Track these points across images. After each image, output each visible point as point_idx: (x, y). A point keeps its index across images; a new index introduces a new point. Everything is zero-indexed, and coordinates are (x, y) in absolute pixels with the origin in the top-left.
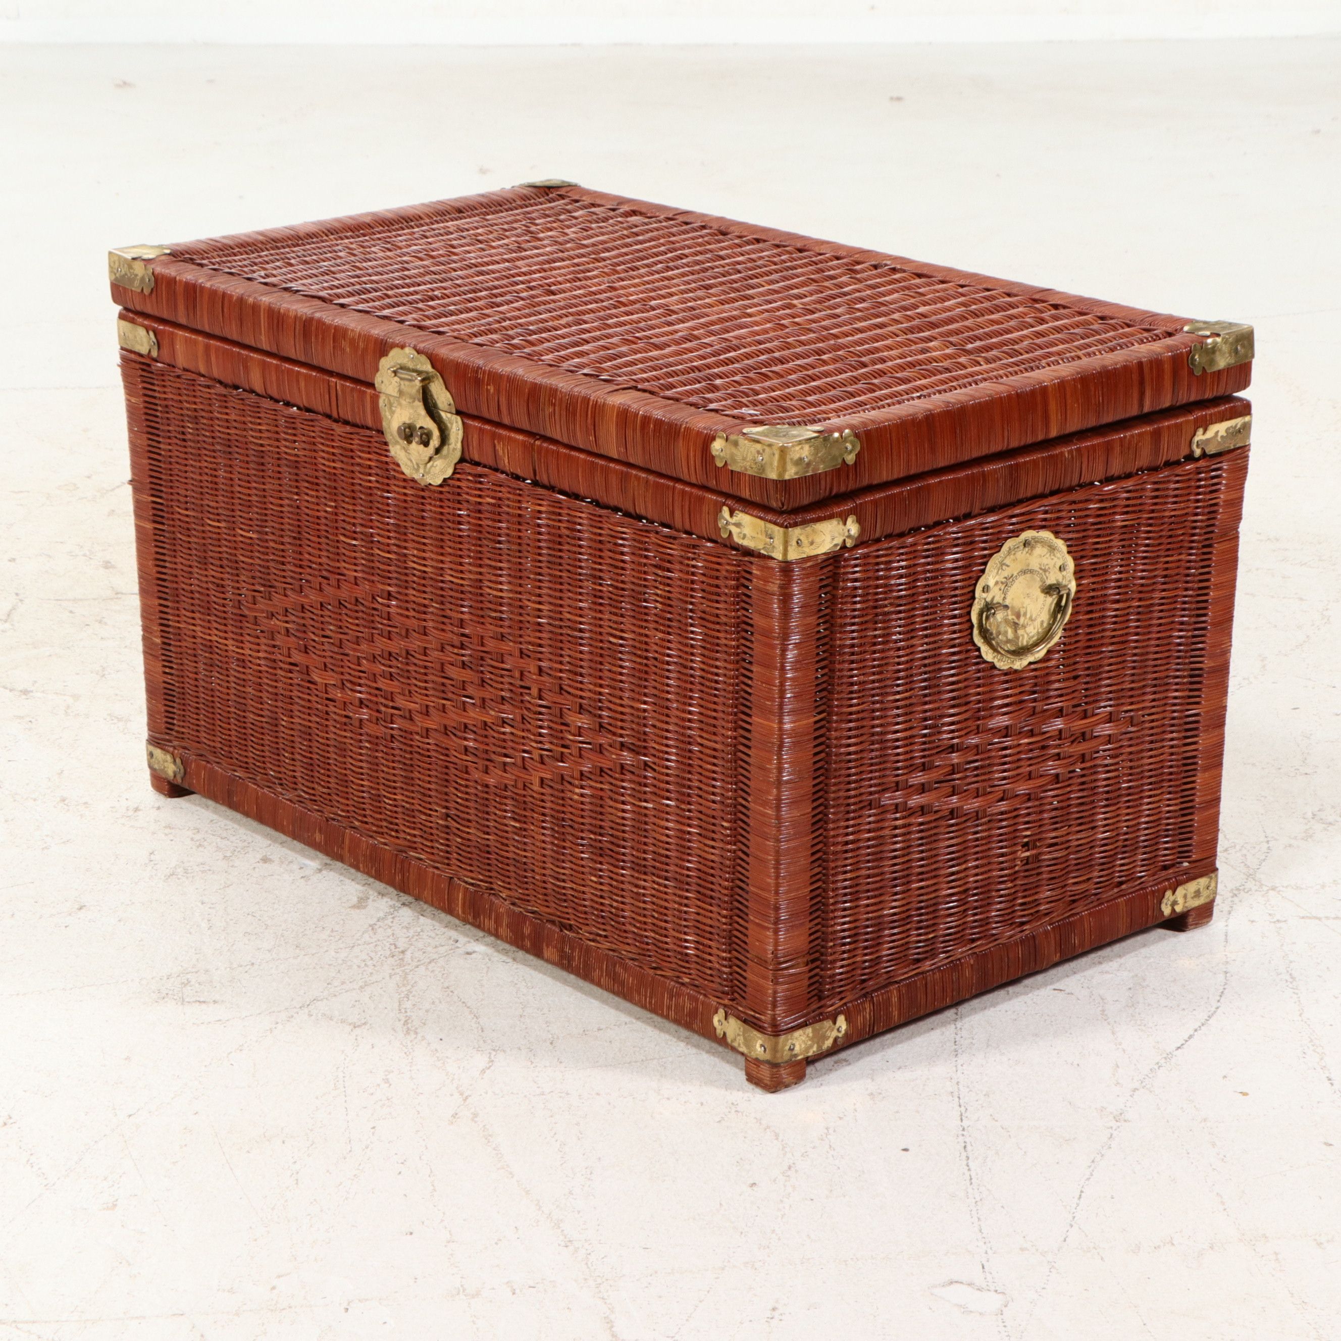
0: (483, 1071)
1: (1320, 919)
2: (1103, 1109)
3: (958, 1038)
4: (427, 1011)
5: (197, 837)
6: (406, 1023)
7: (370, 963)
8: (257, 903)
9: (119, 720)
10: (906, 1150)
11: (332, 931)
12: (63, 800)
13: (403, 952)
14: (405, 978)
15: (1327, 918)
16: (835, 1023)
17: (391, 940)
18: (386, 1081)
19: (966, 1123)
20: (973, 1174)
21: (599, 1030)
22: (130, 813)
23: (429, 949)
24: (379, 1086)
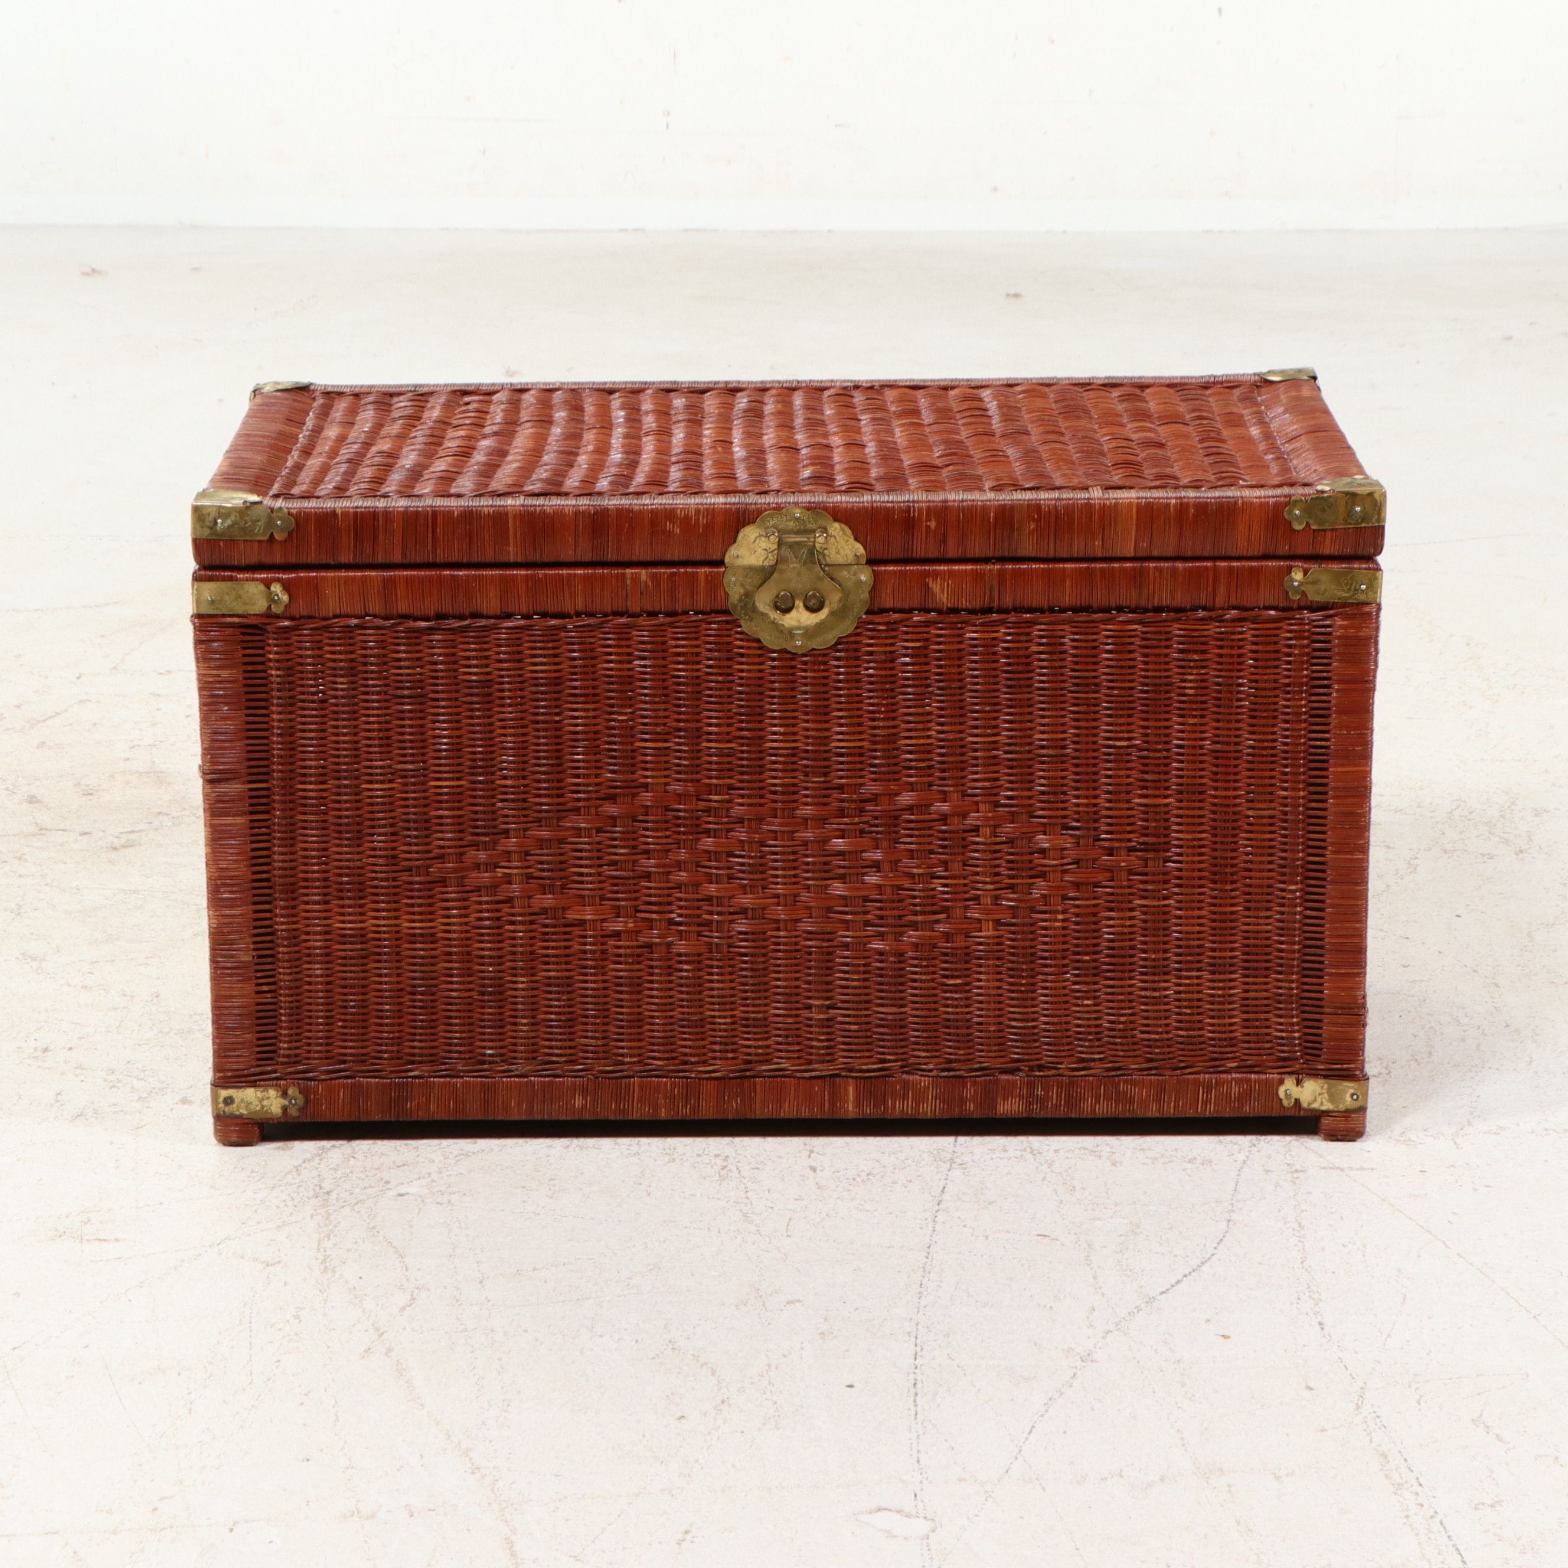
0: (403, 1309)
1: (1342, 1170)
2: (1070, 1349)
3: (925, 1281)
4: (348, 1250)
5: (112, 1078)
6: (324, 1261)
7: (289, 1203)
9: (34, 959)
10: (851, 1386)
11: (252, 1171)
13: (328, 1193)
14: (327, 1219)
15: (1351, 1169)
17: (316, 1181)
18: (297, 1317)
19: (919, 1362)
20: (919, 1409)
21: (534, 1269)
22: (38, 1053)
23: (357, 1191)
24: (288, 1321)
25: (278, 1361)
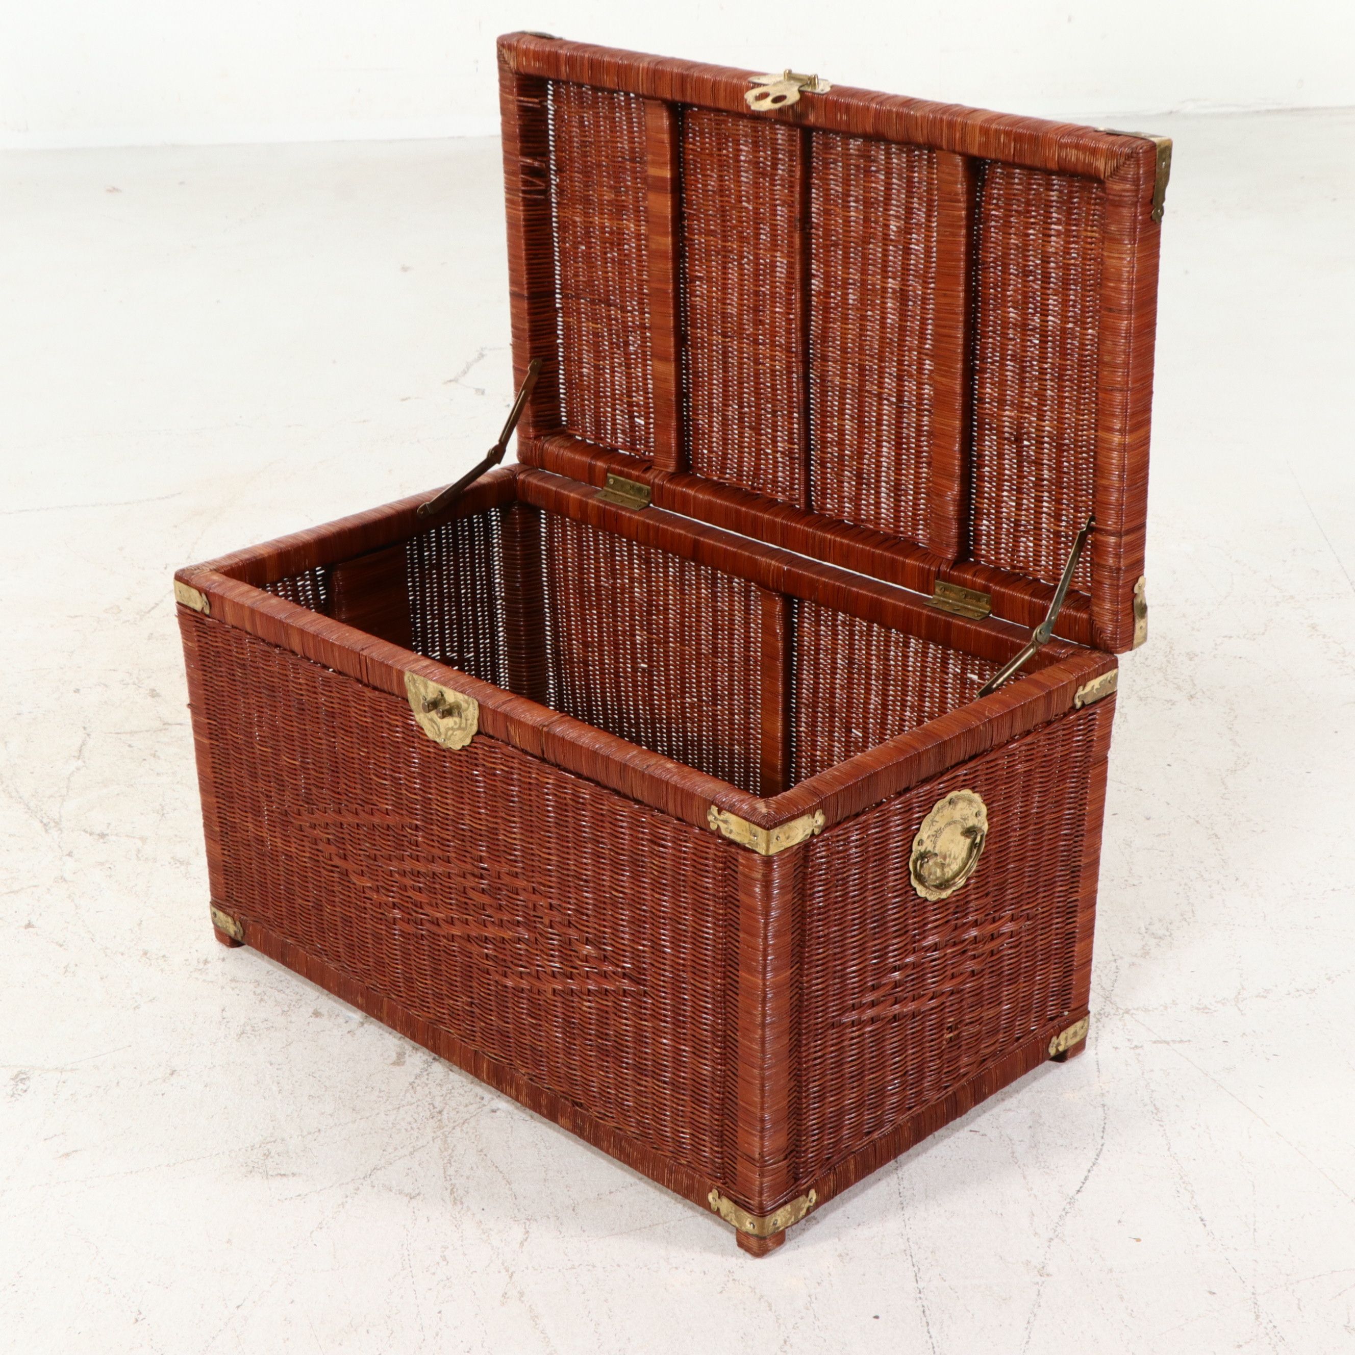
0: (522, 1244)
1: (1168, 1043)
2: (1028, 1263)
3: (901, 1189)
4: (468, 1178)
5: (259, 990)
6: (452, 1191)
7: (415, 1126)
8: (315, 1063)
9: (181, 863)
10: (876, 1317)
11: (380, 1091)
12: (145, 953)
13: (440, 1112)
14: (446, 1141)
15: (1174, 1041)
16: (807, 1196)
17: (429, 1099)
18: (444, 1258)
19: (920, 1285)
20: (934, 1340)
21: (611, 1193)
22: (201, 966)
23: (461, 1108)
24: (438, 1263)
25: (440, 1312)
